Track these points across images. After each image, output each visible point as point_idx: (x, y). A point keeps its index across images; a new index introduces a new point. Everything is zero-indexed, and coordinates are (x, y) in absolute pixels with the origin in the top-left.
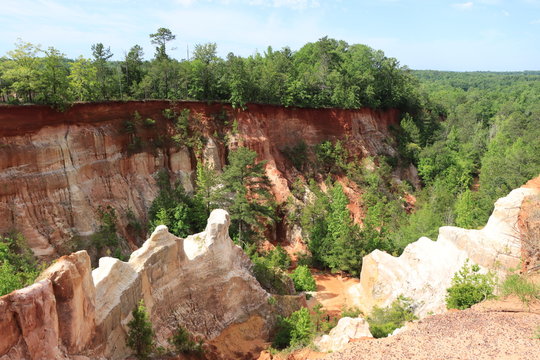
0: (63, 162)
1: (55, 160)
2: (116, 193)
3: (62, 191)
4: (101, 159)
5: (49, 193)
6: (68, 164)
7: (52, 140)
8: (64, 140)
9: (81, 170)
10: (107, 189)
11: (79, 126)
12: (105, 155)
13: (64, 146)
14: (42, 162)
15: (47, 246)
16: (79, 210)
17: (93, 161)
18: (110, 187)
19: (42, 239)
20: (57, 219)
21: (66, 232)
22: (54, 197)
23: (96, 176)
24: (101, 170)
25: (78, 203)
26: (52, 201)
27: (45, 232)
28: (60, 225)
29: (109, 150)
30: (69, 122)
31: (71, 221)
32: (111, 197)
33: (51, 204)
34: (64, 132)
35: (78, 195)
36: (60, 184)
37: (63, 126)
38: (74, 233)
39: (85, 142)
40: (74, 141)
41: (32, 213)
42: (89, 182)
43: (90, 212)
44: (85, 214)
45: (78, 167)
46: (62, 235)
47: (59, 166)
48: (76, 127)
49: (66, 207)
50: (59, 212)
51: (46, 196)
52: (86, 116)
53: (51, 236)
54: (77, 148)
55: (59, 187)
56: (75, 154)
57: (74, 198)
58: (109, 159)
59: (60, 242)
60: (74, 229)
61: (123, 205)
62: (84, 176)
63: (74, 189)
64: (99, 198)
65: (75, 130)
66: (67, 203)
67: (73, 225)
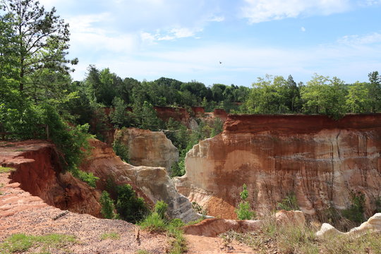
0: (332, 154)
1: (327, 152)
2: (369, 183)
3: (328, 174)
4: (362, 156)
5: (319, 174)
6: (336, 156)
7: (327, 139)
8: (335, 139)
9: (345, 162)
10: (364, 179)
11: (348, 130)
12: (366, 154)
13: (334, 143)
14: (318, 152)
15: (311, 209)
16: (338, 190)
17: (355, 157)
18: (366, 178)
19: (308, 203)
20: (321, 192)
21: (326, 202)
22: (322, 177)
23: (356, 168)
24: (361, 164)
25: (338, 185)
26: (320, 179)
27: (312, 199)
28: (322, 196)
29: (369, 150)
30: (341, 127)
31: (331, 196)
32: (366, 186)
33: (319, 181)
34: (336, 134)
35: (338, 178)
36: (328, 169)
37: (336, 130)
38: (331, 205)
39: (352, 142)
40: (343, 141)
41: (306, 184)
42: (350, 171)
43: (346, 193)
44: (342, 193)
45: (343, 159)
46: (323, 204)
47: (328, 156)
48: (346, 131)
49: (329, 186)
50: (324, 188)
51: (317, 175)
52: (355, 124)
53: (315, 203)
54: (343, 145)
55: (326, 171)
56: (342, 150)
57: (335, 180)
58: (368, 157)
59: (321, 209)
60: (332, 202)
61: (374, 194)
62: (347, 166)
63: (337, 174)
64: (356, 184)
65: (345, 133)
66: (330, 183)
67: (332, 199)
